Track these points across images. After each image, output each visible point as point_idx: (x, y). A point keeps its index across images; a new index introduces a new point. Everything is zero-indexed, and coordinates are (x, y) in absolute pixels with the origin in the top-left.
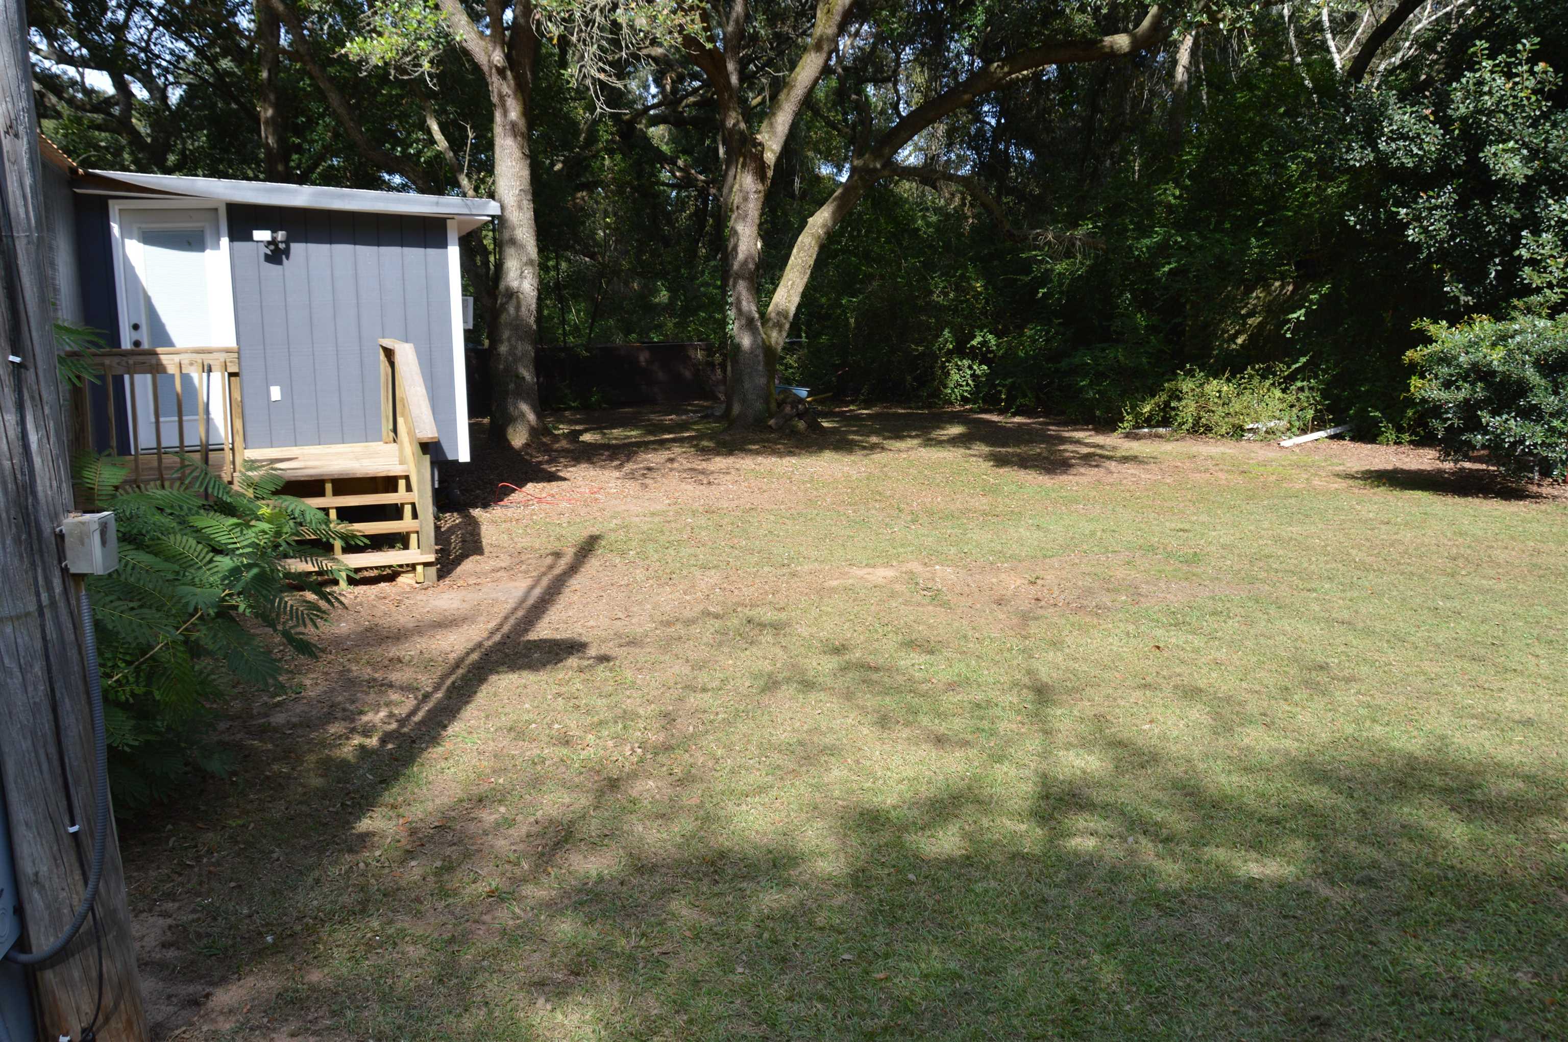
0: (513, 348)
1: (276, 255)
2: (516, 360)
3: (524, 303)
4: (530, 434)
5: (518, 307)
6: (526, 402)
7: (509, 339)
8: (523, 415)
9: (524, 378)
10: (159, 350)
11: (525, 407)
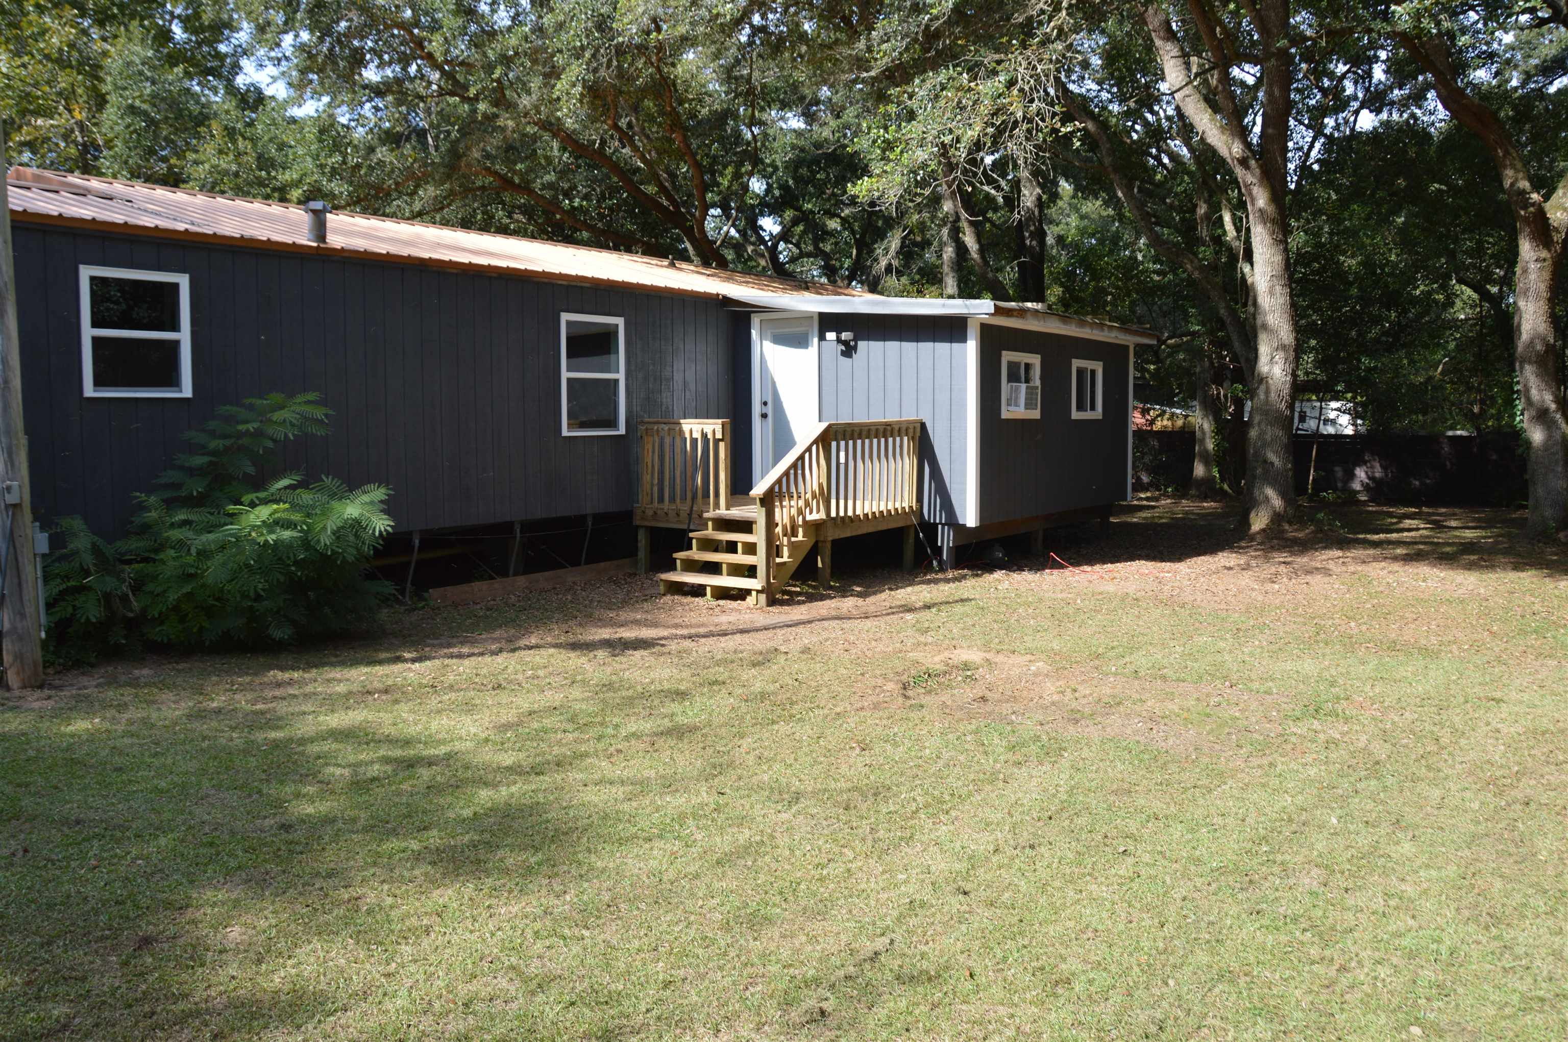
0: (1262, 433)
1: (849, 350)
2: (1265, 445)
3: (1273, 388)
4: (1272, 521)
5: (1267, 392)
6: (1273, 486)
7: (1259, 423)
8: (1267, 500)
9: (1272, 464)
10: (682, 421)
11: (1270, 492)
